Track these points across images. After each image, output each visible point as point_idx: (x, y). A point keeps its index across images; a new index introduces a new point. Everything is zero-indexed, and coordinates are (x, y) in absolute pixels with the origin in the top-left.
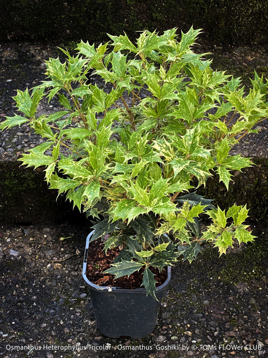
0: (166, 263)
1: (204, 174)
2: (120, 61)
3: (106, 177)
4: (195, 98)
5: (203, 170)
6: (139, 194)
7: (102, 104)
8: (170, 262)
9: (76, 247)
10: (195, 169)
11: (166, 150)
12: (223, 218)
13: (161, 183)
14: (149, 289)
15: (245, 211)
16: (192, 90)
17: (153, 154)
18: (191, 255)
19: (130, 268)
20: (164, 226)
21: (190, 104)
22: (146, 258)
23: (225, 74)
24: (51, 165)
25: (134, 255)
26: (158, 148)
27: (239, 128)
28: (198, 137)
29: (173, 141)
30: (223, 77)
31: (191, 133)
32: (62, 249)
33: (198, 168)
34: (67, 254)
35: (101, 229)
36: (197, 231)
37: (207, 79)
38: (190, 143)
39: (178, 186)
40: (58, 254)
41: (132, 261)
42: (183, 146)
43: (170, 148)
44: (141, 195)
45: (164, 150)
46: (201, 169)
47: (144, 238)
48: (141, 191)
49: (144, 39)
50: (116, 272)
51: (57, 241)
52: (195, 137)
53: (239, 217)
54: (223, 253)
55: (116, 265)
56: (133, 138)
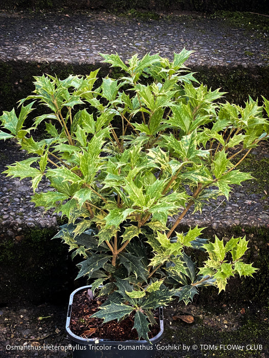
0: (160, 303)
1: (203, 179)
2: (111, 86)
3: (96, 197)
4: (190, 115)
5: (202, 176)
6: (134, 194)
7: (92, 127)
8: (164, 302)
9: (56, 326)
10: (193, 175)
11: (162, 159)
12: (222, 248)
13: (158, 183)
14: (141, 332)
15: (244, 243)
16: (187, 106)
17: (148, 162)
18: (188, 296)
19: (120, 312)
20: (158, 257)
21: (184, 118)
22: (138, 299)
23: (220, 91)
24: (38, 177)
25: (124, 296)
26: (153, 156)
27: (236, 141)
28: (195, 141)
29: (169, 142)
30: (218, 94)
31: (188, 138)
32: (40, 328)
33: (196, 174)
34: (46, 333)
35: (88, 265)
36: (191, 274)
37: (201, 96)
38: (187, 148)
39: (175, 196)
40: (35, 333)
41: (122, 304)
42: (180, 148)
43: (166, 157)
44: (136, 194)
45: (159, 158)
46: (200, 175)
47: (136, 274)
48: (136, 190)
49: (136, 59)
50: (104, 315)
51: (35, 321)
52: (192, 142)
53: (238, 250)
54: (223, 290)
55: (104, 308)
56: (125, 155)
